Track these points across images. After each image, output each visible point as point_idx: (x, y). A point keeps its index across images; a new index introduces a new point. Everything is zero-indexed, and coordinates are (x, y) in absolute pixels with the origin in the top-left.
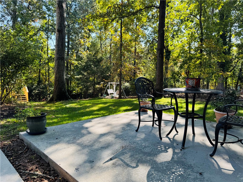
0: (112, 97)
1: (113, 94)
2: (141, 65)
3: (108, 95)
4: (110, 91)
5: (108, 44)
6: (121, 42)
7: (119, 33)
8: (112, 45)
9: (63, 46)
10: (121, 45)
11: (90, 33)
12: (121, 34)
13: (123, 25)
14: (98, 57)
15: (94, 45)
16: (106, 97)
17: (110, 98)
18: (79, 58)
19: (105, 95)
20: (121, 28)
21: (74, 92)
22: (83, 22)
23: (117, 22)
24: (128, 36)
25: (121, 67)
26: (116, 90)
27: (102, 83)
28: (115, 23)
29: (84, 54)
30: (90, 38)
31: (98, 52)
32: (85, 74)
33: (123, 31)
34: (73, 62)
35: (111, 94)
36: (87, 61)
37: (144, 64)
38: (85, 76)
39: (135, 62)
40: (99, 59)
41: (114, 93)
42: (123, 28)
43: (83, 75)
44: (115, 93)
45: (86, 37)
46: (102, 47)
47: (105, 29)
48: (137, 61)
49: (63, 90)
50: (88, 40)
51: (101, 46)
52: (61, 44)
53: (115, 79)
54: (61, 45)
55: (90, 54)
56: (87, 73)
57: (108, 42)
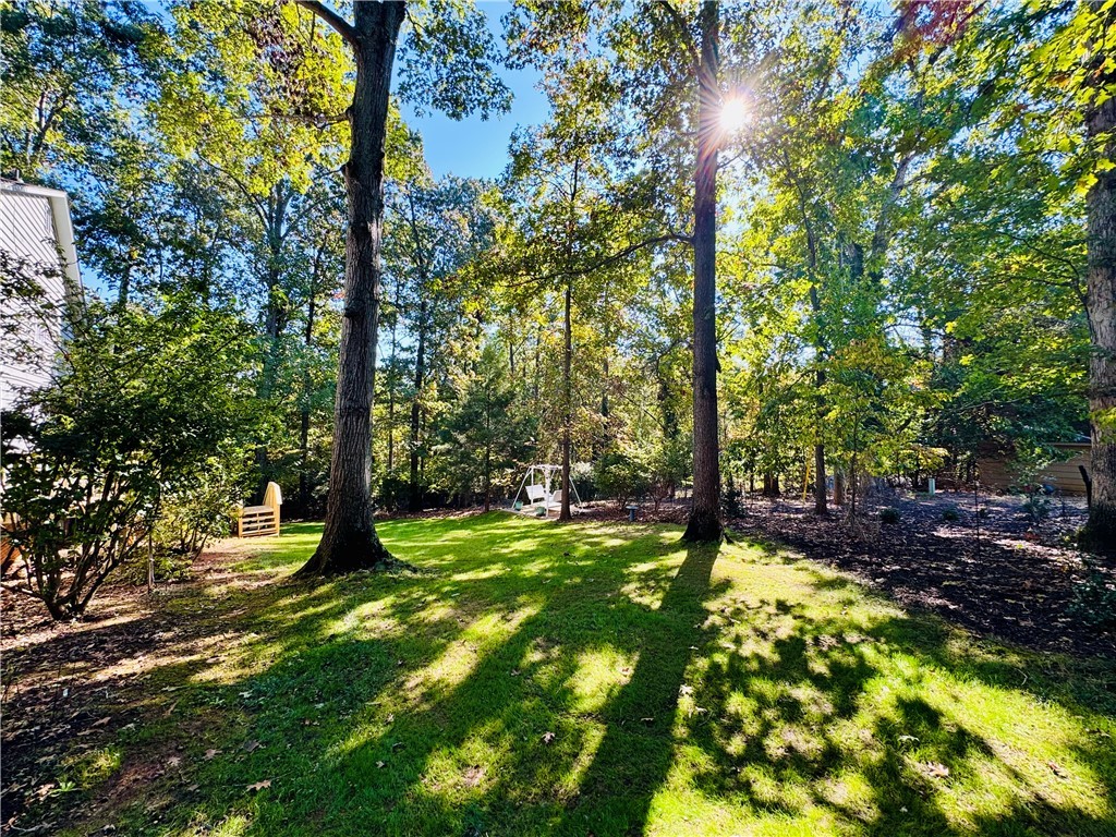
0: (540, 512)
1: (542, 499)
2: (622, 407)
3: (527, 502)
4: (533, 492)
5: (530, 353)
6: (569, 347)
7: (560, 324)
8: (542, 355)
9: (364, 367)
10: (569, 355)
11: (481, 325)
12: (568, 326)
13: (572, 301)
14: (501, 391)
15: (489, 356)
16: (522, 512)
17: (535, 514)
18: (447, 393)
19: (520, 505)
20: (568, 307)
21: (434, 486)
22: (447, 288)
23: (557, 289)
24: (588, 332)
25: (568, 422)
26: (553, 488)
27: (510, 471)
28: (549, 294)
29: (462, 382)
30: (481, 338)
31: (498, 375)
32: (462, 438)
33: (572, 316)
34: (429, 404)
35: (536, 501)
36: (469, 402)
37: (631, 407)
38: (461, 446)
39: (605, 399)
40: (503, 396)
41: (545, 496)
42: (574, 309)
43: (456, 441)
44: (551, 499)
45: (470, 335)
46: (515, 361)
47: (522, 312)
48: (609, 397)
49: (359, 525)
50: (473, 344)
51: (511, 359)
52: (356, 359)
53: (550, 453)
54: (359, 363)
55: (476, 382)
56: (468, 437)
57: (530, 348)
